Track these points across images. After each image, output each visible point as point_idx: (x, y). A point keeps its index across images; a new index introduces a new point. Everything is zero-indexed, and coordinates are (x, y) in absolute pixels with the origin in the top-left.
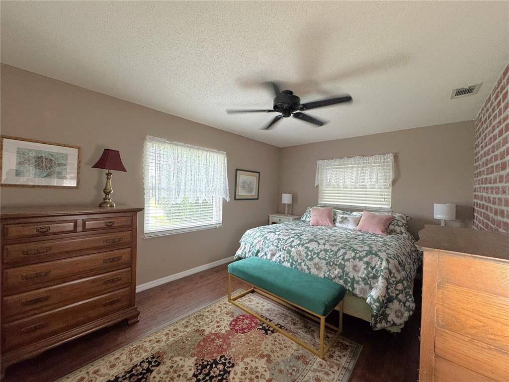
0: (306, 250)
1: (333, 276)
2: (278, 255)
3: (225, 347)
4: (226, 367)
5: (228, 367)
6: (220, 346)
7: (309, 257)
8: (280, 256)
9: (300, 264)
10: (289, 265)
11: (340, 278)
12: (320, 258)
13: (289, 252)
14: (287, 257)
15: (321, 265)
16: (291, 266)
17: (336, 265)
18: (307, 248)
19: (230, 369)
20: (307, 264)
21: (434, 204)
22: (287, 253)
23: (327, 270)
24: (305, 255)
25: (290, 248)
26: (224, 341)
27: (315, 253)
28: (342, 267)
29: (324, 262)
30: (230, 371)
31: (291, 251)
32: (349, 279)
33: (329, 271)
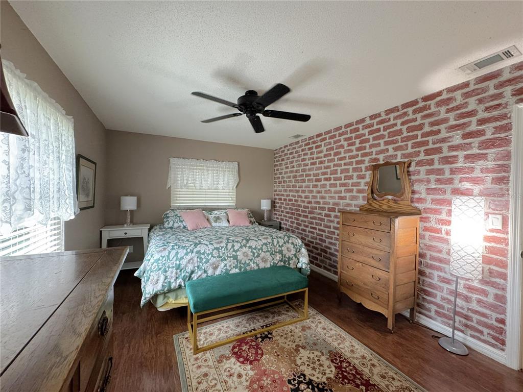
0: (250, 250)
1: (277, 262)
2: (223, 265)
3: (276, 376)
4: (303, 381)
5: (305, 379)
6: (274, 381)
7: (256, 254)
8: (225, 265)
9: (249, 265)
10: (237, 271)
11: (281, 261)
12: (264, 252)
13: (235, 257)
14: (234, 263)
15: (266, 257)
16: (240, 270)
17: (277, 252)
18: (250, 247)
19: (307, 378)
20: (255, 261)
21: (262, 200)
22: (233, 259)
23: (272, 259)
24: (252, 254)
25: (234, 253)
26: (268, 376)
27: (259, 250)
28: (281, 252)
29: (268, 253)
30: (309, 379)
31: (237, 256)
32: (286, 259)
33: (273, 259)
